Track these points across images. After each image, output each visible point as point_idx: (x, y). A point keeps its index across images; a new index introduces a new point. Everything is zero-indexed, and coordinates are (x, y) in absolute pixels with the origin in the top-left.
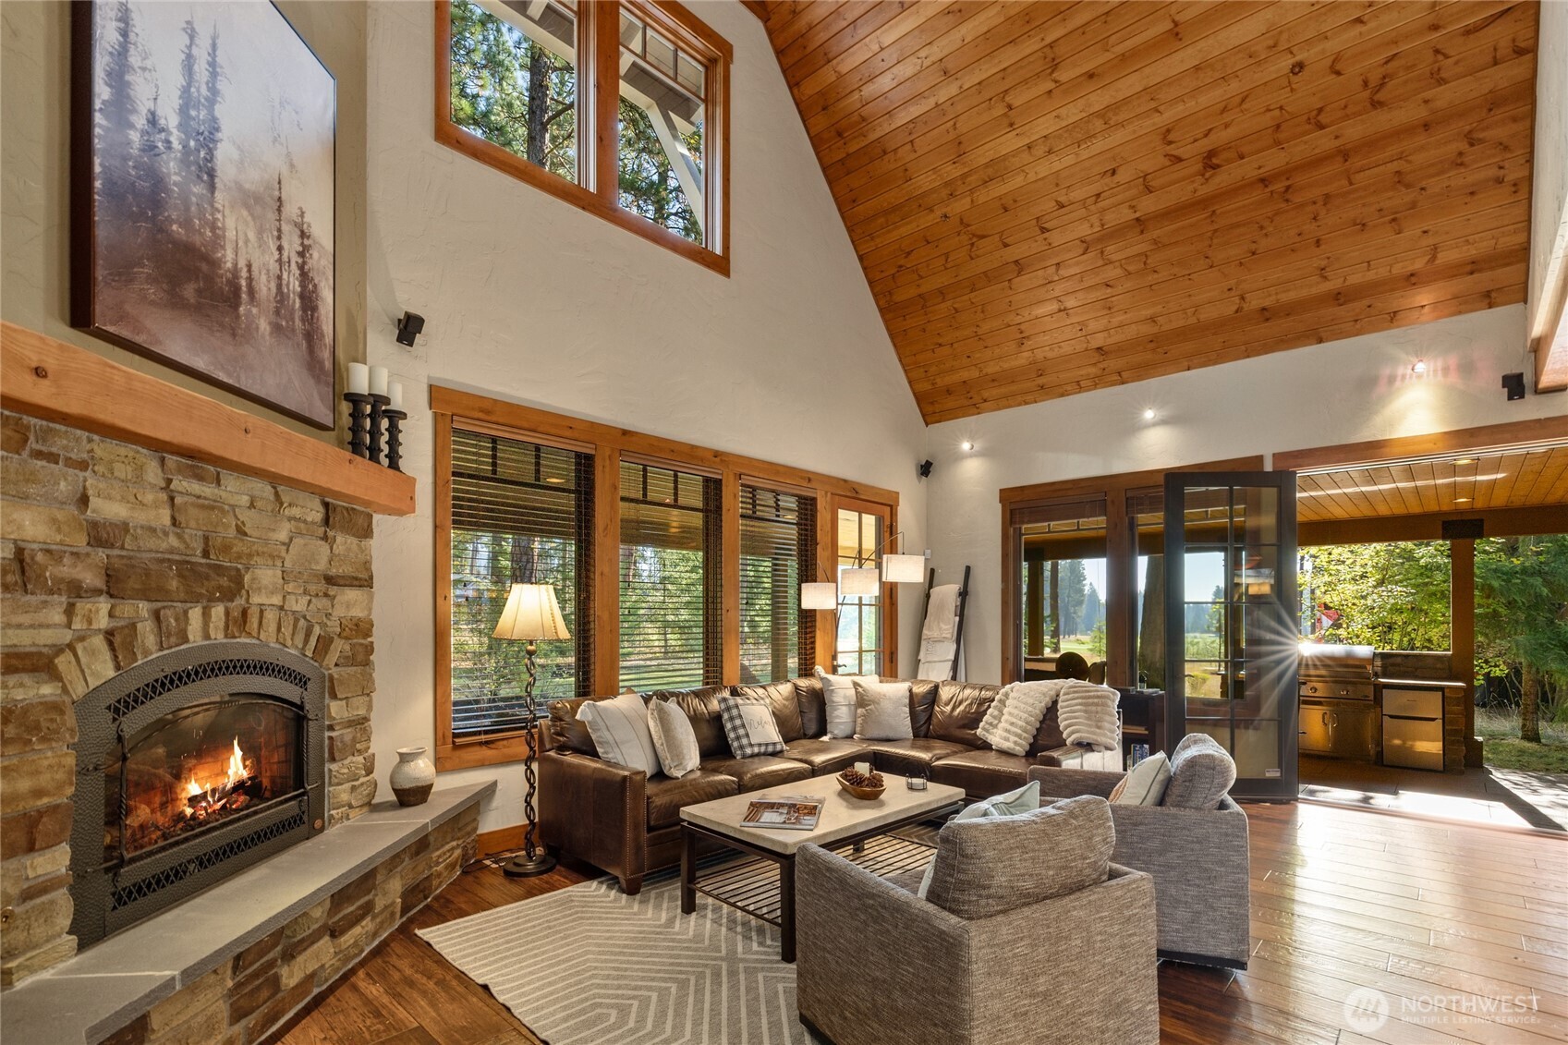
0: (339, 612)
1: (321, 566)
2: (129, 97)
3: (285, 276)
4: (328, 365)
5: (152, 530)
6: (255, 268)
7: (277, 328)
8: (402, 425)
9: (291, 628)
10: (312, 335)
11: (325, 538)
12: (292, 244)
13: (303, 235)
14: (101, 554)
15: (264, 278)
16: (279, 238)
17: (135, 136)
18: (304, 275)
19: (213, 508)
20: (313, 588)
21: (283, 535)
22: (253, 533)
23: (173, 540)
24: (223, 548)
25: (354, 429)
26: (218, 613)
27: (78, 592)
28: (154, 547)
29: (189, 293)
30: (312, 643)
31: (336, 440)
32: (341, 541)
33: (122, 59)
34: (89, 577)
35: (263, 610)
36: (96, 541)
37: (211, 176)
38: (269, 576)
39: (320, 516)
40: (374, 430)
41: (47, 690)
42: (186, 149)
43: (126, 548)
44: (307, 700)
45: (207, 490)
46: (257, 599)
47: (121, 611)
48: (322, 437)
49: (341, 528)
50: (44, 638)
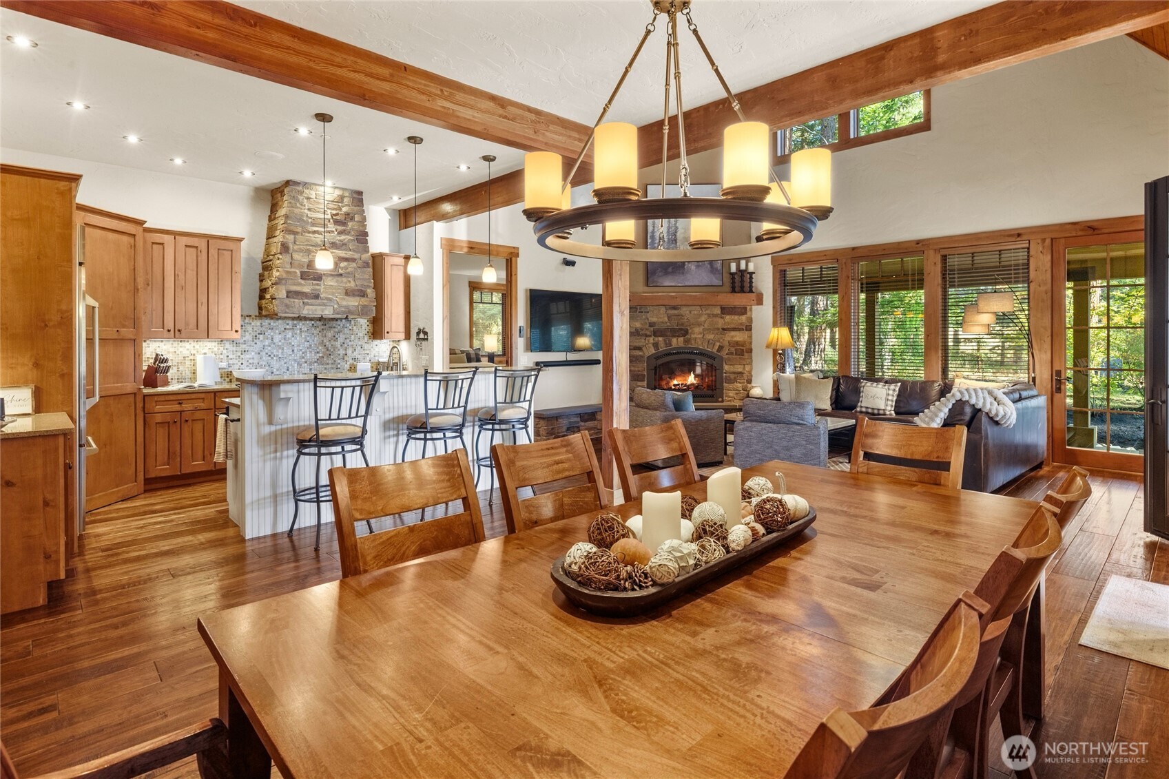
0: (728, 338)
1: (720, 326)
2: (655, 238)
4: (720, 268)
5: (663, 323)
8: (754, 276)
9: (707, 344)
11: (721, 318)
14: (652, 329)
19: (679, 315)
20: (717, 332)
21: (703, 319)
22: (692, 321)
23: (668, 324)
24: (682, 324)
25: (733, 283)
26: (681, 339)
27: (647, 336)
28: (664, 326)
29: (670, 270)
30: (716, 348)
31: (728, 287)
32: (728, 318)
33: (653, 232)
34: (648, 333)
35: (696, 339)
36: (650, 326)
37: (676, 241)
38: (697, 330)
39: (719, 312)
40: (742, 281)
41: (641, 353)
42: (669, 239)
43: (657, 327)
44: (715, 363)
45: (676, 312)
46: (693, 336)
47: (656, 339)
48: (720, 289)
49: (728, 314)
50: (640, 344)
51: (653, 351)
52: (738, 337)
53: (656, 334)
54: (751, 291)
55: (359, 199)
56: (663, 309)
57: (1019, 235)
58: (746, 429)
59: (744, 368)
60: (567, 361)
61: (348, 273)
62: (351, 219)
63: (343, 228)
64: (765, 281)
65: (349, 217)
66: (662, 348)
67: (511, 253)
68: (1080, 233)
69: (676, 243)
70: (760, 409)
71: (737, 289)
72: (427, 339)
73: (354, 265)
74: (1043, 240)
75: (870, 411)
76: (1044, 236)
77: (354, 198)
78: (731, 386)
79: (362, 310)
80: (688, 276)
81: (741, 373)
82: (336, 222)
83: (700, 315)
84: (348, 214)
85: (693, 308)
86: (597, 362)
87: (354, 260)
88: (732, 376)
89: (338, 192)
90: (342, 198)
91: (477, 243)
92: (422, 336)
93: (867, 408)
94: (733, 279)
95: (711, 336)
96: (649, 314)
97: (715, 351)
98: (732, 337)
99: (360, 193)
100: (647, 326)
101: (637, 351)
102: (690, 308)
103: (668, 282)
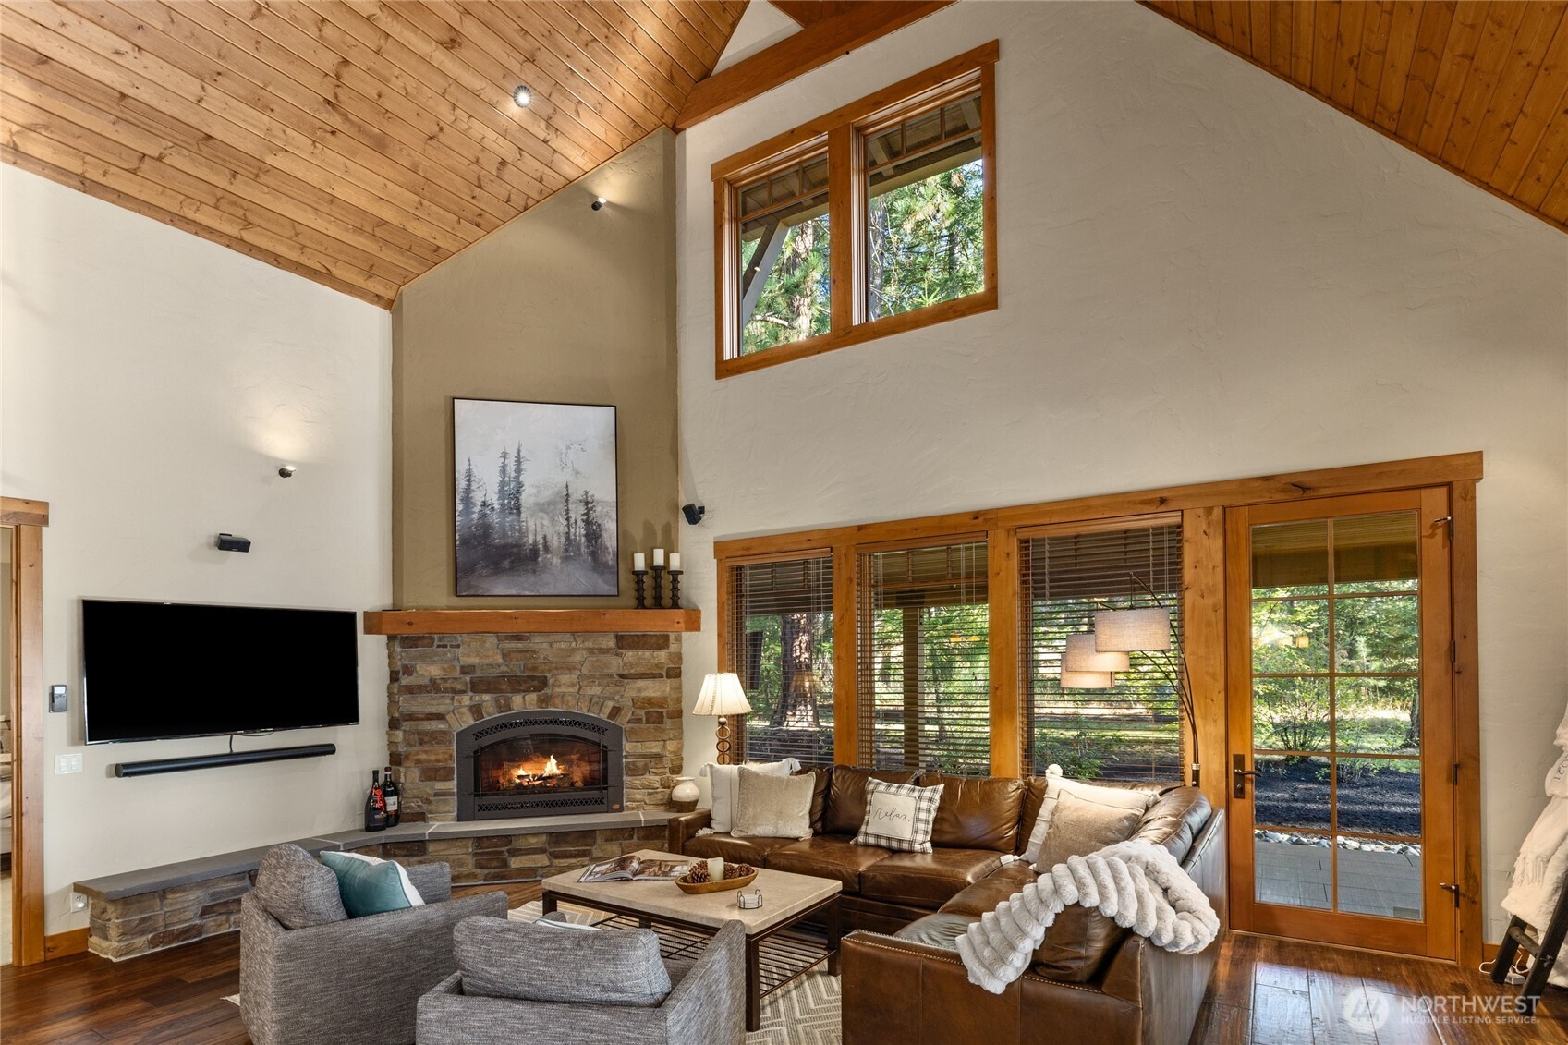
0: (631, 693)
1: (614, 669)
2: (472, 502)
3: (572, 530)
4: (610, 561)
5: (492, 666)
6: (549, 537)
7: (566, 559)
8: (680, 577)
9: (587, 703)
10: (595, 550)
11: (617, 655)
12: (577, 512)
13: (587, 503)
14: (468, 678)
15: (556, 538)
16: (567, 514)
17: (475, 516)
18: (588, 523)
19: (527, 651)
20: (606, 681)
21: (577, 658)
22: (554, 661)
23: (504, 668)
24: (534, 669)
25: (640, 590)
26: (533, 697)
27: (456, 692)
28: (494, 673)
29: (506, 564)
30: (607, 710)
31: (629, 597)
32: (630, 655)
33: (468, 490)
34: (459, 686)
35: (563, 695)
36: (464, 673)
37: (518, 509)
38: (565, 678)
39: (612, 644)
40: (658, 587)
41: (442, 726)
42: (502, 505)
43: (478, 674)
44: (605, 740)
45: (520, 645)
46: (558, 690)
47: (477, 698)
48: (613, 602)
49: (631, 647)
50: (441, 709)
51: (469, 721)
52: (652, 689)
53: (476, 687)
54: (675, 605)
56: (492, 640)
59: (664, 747)
60: (224, 755)
64: (704, 588)
66: (491, 713)
69: (519, 513)
71: (648, 601)
75: (883, 842)
78: (637, 781)
80: (546, 577)
81: (659, 756)
83: (572, 651)
85: (559, 637)
86: (326, 750)
88: (640, 763)
93: (878, 837)
94: (640, 581)
95: (596, 690)
96: (459, 651)
97: (604, 716)
98: (639, 690)
100: (457, 674)
101: (433, 722)
102: (552, 638)
103: (500, 587)
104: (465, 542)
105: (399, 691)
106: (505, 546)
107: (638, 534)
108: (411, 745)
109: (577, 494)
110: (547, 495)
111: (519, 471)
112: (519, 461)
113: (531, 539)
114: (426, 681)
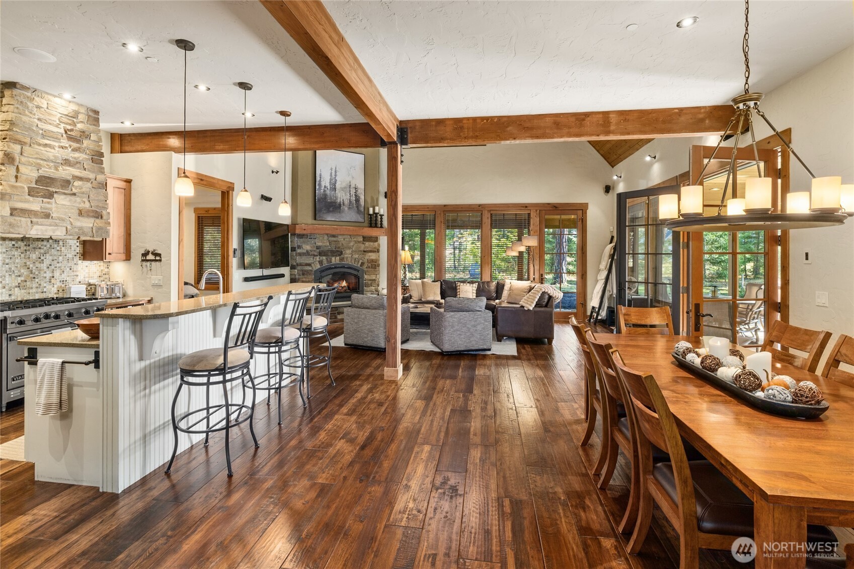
0: (367, 257)
1: (362, 249)
2: (321, 186)
3: (351, 198)
4: (363, 210)
5: (326, 246)
6: (344, 200)
7: (349, 208)
9: (354, 261)
10: (358, 206)
11: (363, 244)
12: (353, 192)
13: (356, 188)
14: (318, 251)
15: (346, 200)
16: (350, 192)
17: (322, 191)
18: (356, 195)
19: (336, 241)
20: (360, 253)
21: (352, 244)
22: (345, 245)
23: (329, 247)
24: (339, 248)
25: (371, 221)
26: (338, 258)
27: (314, 255)
28: (326, 249)
29: (331, 209)
30: (360, 263)
31: (366, 224)
32: (367, 244)
33: (320, 181)
34: (316, 254)
35: (347, 257)
36: (317, 249)
37: (335, 189)
38: (348, 251)
39: (362, 240)
40: (376, 220)
41: (311, 268)
42: (330, 188)
43: (322, 249)
44: (359, 274)
45: (335, 239)
46: (346, 256)
47: (321, 258)
48: (362, 225)
49: (367, 241)
50: (310, 261)
51: (318, 266)
52: (373, 256)
53: (320, 254)
54: (381, 227)
55: (95, 118)
56: (326, 237)
57: (526, 207)
58: (451, 317)
59: (376, 277)
60: (263, 276)
61: (83, 193)
62: (86, 138)
63: (78, 145)
65: (84, 135)
66: (325, 264)
67: (229, 187)
68: (551, 209)
69: (335, 191)
70: (459, 304)
71: (373, 225)
72: (160, 260)
73: (89, 185)
74: (536, 210)
76: (537, 208)
77: (89, 116)
78: (368, 289)
79: (97, 232)
80: (343, 214)
81: (375, 280)
82: (70, 138)
83: (350, 242)
84: (83, 132)
85: (346, 236)
86: (282, 276)
87: (88, 180)
88: (370, 282)
89: (73, 107)
90: (76, 115)
91: (206, 176)
92: (150, 257)
94: (371, 218)
95: (357, 256)
96: (316, 241)
97: (359, 266)
98: (370, 256)
99: (97, 112)
100: (315, 249)
101: (308, 267)
102: (344, 237)
103: (330, 217)
104: (319, 200)
105: (296, 255)
106: (331, 203)
107: (369, 200)
108: (300, 275)
109: (353, 186)
110: (344, 185)
111: (336, 175)
112: (336, 172)
113: (339, 200)
114: (305, 251)
